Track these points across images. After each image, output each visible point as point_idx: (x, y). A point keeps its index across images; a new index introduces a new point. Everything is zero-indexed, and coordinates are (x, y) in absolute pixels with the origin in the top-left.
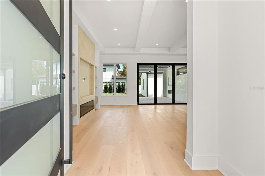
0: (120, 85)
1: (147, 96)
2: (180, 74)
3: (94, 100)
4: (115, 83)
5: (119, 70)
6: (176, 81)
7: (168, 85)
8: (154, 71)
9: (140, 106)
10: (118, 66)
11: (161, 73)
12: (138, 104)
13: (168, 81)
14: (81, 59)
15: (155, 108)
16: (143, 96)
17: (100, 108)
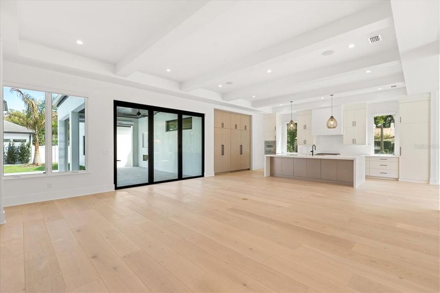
2: (171, 129)
7: (143, 147)
11: (128, 126)
13: (143, 140)
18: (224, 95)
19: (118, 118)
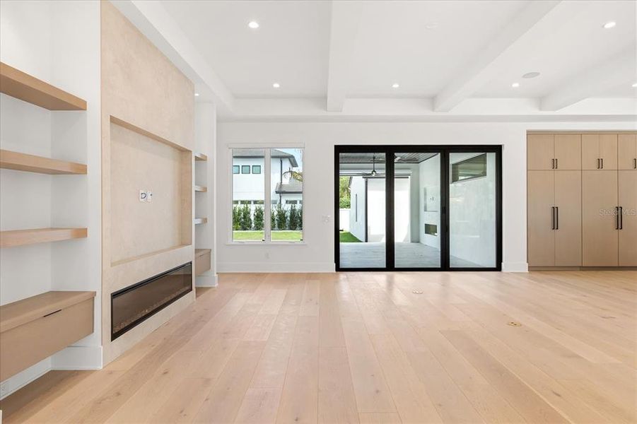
0: (295, 210)
1: (366, 241)
2: (460, 178)
3: (191, 263)
4: (283, 202)
5: (294, 169)
6: (453, 200)
7: (425, 210)
8: (384, 172)
9: (343, 275)
10: (292, 159)
11: (405, 177)
12: (338, 269)
13: (425, 199)
14: (113, 120)
15: (390, 283)
16: (356, 240)
17: (216, 285)
18: (541, 100)
19: (341, 165)
